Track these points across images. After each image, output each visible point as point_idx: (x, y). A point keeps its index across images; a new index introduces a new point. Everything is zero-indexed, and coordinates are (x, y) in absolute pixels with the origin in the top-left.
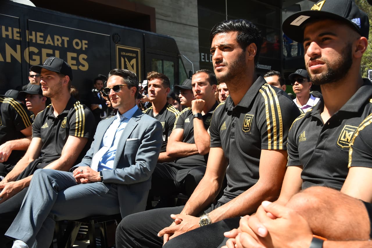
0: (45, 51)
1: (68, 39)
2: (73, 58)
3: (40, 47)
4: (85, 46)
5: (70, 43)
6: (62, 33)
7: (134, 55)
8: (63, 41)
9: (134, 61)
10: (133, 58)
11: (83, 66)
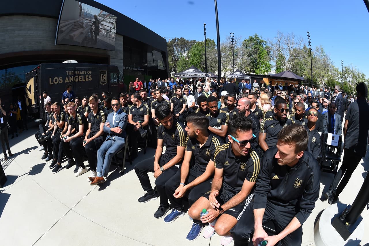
0: (80, 76)
1: (86, 71)
2: (87, 77)
3: (78, 75)
4: (91, 73)
5: (86, 72)
6: (84, 70)
7: (105, 73)
8: (85, 72)
9: (105, 75)
10: (105, 74)
11: (90, 79)
